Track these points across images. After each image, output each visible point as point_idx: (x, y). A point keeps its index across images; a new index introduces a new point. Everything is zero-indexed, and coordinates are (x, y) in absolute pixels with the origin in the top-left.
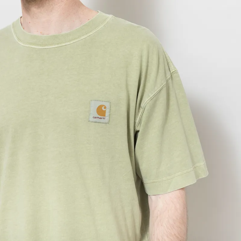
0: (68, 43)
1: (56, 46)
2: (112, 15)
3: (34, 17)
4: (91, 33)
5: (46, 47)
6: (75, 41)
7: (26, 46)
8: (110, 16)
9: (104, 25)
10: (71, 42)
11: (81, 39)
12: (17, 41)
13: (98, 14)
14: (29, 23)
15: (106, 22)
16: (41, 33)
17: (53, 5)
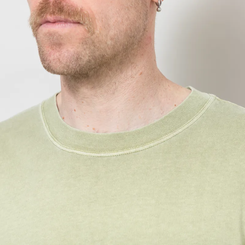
0: (141, 148)
1: (120, 153)
2: (215, 96)
3: (83, 102)
4: (180, 130)
5: (102, 155)
6: (152, 145)
7: (68, 150)
8: (211, 97)
9: (201, 114)
10: (146, 147)
11: (162, 140)
12: (52, 139)
13: (190, 95)
14: (74, 111)
15: (205, 109)
16: (94, 129)
17: (117, 83)
